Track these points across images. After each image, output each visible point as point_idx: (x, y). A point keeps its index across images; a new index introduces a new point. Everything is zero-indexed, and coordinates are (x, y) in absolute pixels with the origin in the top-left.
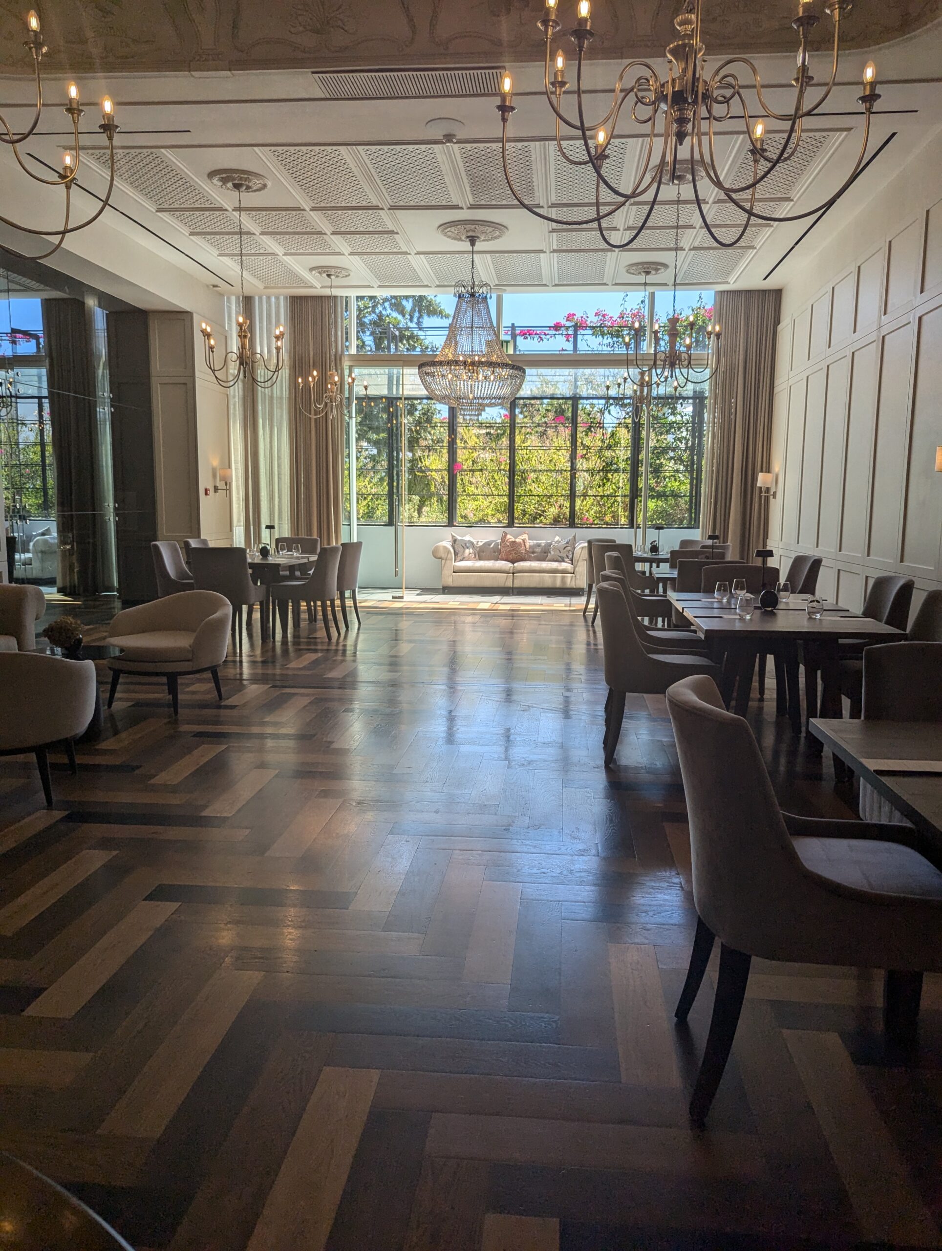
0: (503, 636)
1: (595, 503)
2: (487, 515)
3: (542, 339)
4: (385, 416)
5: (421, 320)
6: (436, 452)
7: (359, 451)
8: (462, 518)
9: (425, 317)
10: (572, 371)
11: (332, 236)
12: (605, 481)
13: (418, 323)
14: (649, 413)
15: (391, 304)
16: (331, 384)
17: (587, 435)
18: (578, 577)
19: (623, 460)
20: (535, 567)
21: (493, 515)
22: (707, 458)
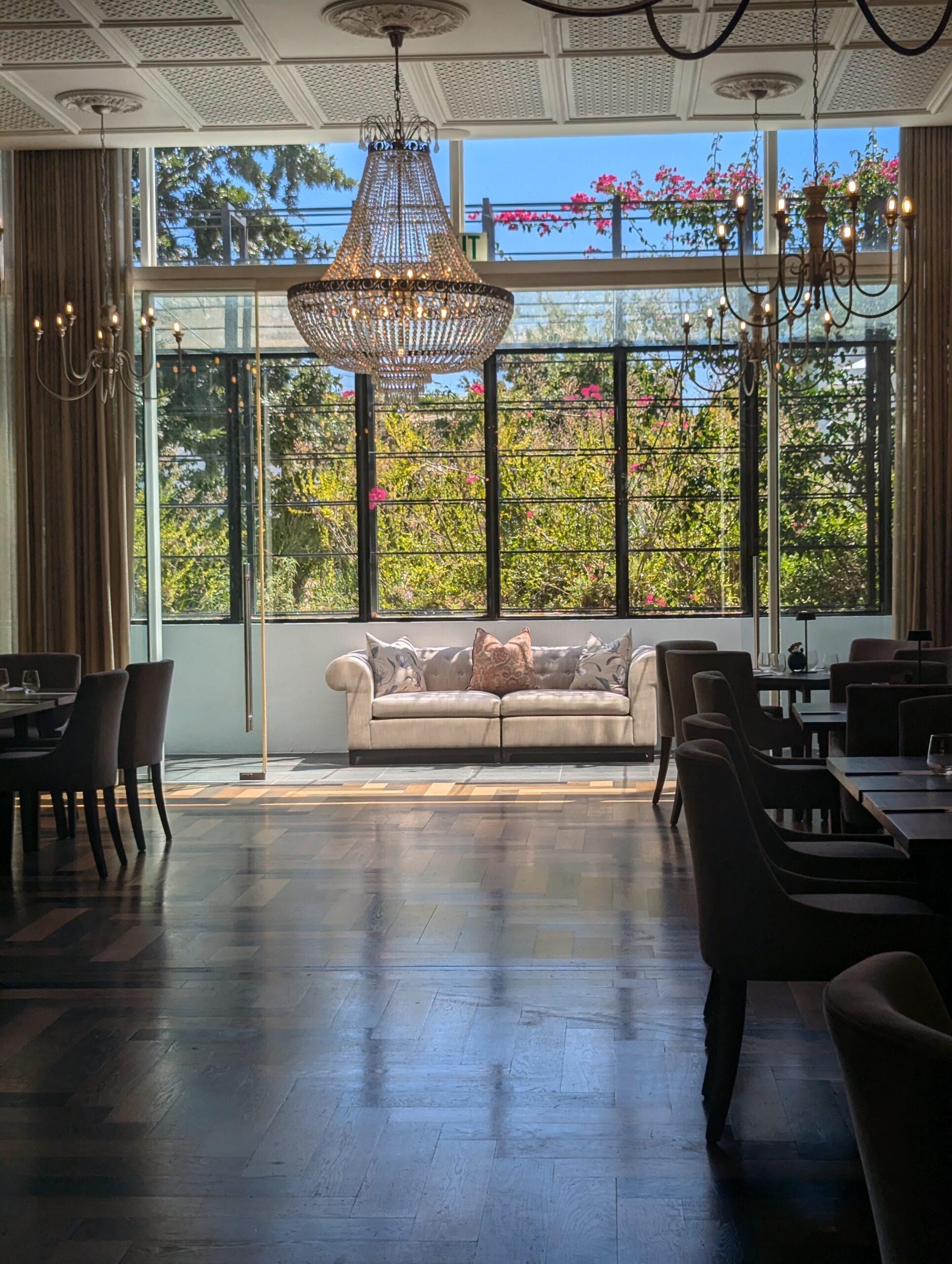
0: (483, 856)
1: (670, 564)
2: (442, 594)
3: (547, 230)
4: (221, 391)
5: (293, 194)
6: (332, 464)
7: (165, 466)
8: (389, 601)
9: (302, 185)
10: (613, 294)
11: (102, 30)
12: (688, 518)
13: (288, 200)
14: (774, 378)
15: (230, 162)
16: (105, 331)
17: (647, 424)
18: (639, 722)
19: (725, 475)
20: (545, 701)
21: (455, 594)
22: (900, 467)
